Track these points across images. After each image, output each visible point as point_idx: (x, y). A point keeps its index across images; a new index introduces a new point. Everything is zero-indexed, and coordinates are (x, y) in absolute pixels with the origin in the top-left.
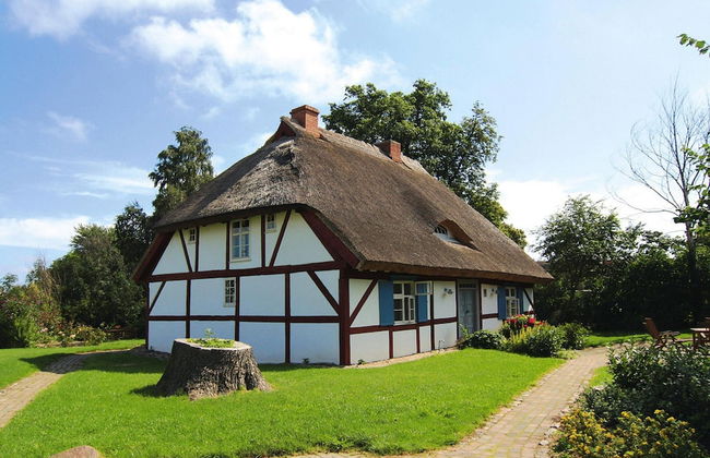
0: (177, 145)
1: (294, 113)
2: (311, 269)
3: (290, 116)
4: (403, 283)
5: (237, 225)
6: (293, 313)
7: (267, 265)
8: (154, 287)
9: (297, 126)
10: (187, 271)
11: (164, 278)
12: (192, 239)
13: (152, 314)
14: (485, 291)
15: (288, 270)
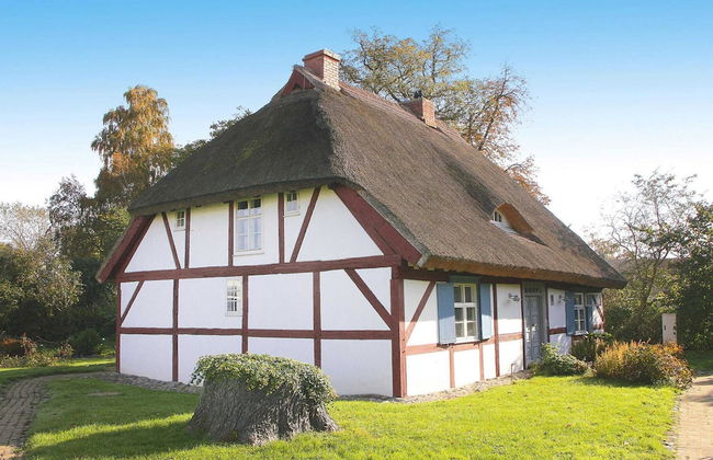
0: (127, 107)
1: (307, 59)
2: (350, 266)
3: (302, 64)
4: (463, 286)
5: (243, 206)
6: (324, 327)
7: (287, 259)
8: (127, 288)
9: (315, 77)
10: (174, 267)
11: (142, 277)
12: (180, 223)
13: (125, 325)
14: (552, 297)
15: (317, 267)
